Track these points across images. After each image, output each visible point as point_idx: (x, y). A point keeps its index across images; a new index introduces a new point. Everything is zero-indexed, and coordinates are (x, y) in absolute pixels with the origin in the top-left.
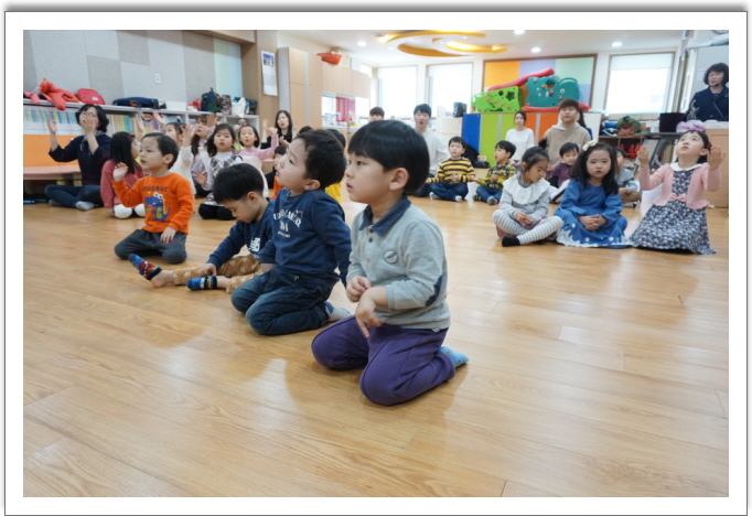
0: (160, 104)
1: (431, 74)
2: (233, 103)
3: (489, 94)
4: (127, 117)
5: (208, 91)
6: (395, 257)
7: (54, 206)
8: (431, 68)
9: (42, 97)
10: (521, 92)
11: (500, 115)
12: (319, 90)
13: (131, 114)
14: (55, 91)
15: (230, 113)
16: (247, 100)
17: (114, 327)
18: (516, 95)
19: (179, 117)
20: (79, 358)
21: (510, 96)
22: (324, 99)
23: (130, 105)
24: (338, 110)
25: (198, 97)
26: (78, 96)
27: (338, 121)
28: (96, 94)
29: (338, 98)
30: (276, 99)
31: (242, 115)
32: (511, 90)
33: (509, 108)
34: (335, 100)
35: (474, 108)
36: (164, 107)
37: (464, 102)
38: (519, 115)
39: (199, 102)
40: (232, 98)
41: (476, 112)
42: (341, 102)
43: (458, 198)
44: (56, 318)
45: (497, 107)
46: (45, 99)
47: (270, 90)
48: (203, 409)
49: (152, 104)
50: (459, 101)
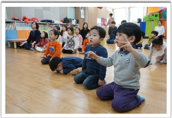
0: (53, 21)
1: (130, 10)
2: (72, 21)
3: (149, 16)
4: (44, 25)
5: (65, 17)
6: (129, 61)
7: (25, 49)
8: (130, 8)
9: (23, 20)
10: (160, 14)
11: (153, 22)
12: (96, 16)
13: (45, 24)
14: (26, 19)
15: (71, 24)
16: (76, 20)
17: (41, 83)
18: (158, 15)
19: (57, 25)
20: (32, 91)
21: (156, 16)
22: (98, 19)
23: (45, 22)
24: (102, 22)
25: (63, 19)
26: (32, 20)
27: (101, 25)
28: (36, 19)
29: (102, 19)
30: (84, 19)
31: (74, 24)
32: (156, 14)
33: (156, 20)
34: (101, 19)
35: (144, 20)
36: (54, 22)
37: (140, 18)
38: (160, 22)
39: (63, 21)
40: (72, 19)
41: (145, 21)
42: (103, 19)
43: (139, 48)
44: (26, 80)
45: (152, 19)
46: (24, 21)
47: (82, 17)
49: (50, 21)
50: (139, 18)
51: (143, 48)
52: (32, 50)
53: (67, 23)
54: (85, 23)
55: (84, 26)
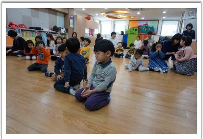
0: (42, 29)
1: (115, 23)
3: (130, 29)
4: (32, 32)
5: (55, 26)
7: (11, 55)
8: (115, 22)
9: (9, 26)
10: (139, 29)
11: (133, 35)
12: (85, 26)
14: (13, 24)
15: (61, 32)
16: (65, 29)
17: (26, 89)
18: (137, 30)
20: (16, 97)
21: (136, 30)
22: (86, 29)
23: (33, 29)
24: (90, 32)
25: (52, 27)
26: (19, 26)
27: (90, 35)
28: (24, 25)
29: (90, 29)
30: (73, 29)
31: (64, 33)
32: (136, 28)
33: (135, 33)
34: (89, 29)
35: (126, 33)
38: (138, 37)
39: (52, 29)
40: (61, 28)
41: (127, 34)
43: (121, 57)
44: (11, 86)
45: (132, 33)
47: (72, 26)
48: (49, 112)
49: (39, 29)
50: (122, 31)
51: (124, 57)
52: (19, 57)
53: (56, 32)
54: (74, 32)
55: (73, 35)
